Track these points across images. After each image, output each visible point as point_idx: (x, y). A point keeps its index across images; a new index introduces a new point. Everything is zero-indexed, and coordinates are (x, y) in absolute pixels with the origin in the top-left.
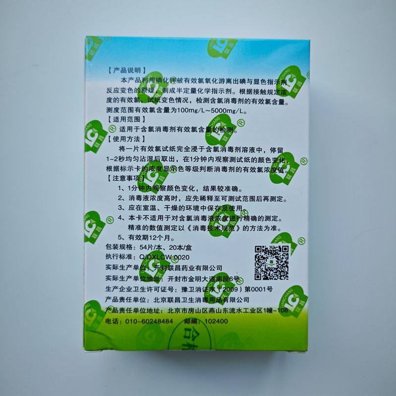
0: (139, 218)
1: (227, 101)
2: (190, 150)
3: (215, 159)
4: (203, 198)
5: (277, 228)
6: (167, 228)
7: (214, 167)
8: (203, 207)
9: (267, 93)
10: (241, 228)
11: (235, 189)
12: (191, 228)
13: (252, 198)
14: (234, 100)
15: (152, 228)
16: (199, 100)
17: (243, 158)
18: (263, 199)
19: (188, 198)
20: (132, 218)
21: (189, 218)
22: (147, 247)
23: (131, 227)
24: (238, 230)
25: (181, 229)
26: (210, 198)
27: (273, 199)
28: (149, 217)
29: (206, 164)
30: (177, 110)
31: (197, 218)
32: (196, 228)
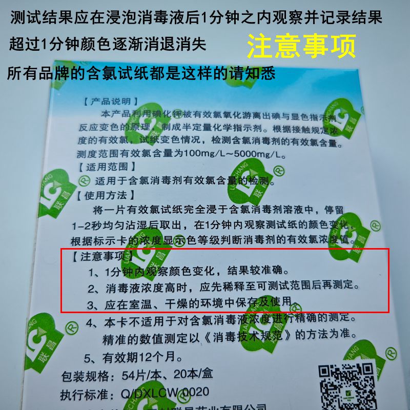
0: (122, 322)
1: (257, 140)
2: (205, 210)
3: (244, 225)
4: (228, 286)
5: (350, 334)
6: (170, 338)
7: (243, 237)
8: (229, 300)
9: (311, 131)
10: (293, 335)
11: (278, 270)
12: (211, 338)
13: (306, 284)
14: (266, 140)
15: (144, 339)
16: (215, 140)
17: (287, 222)
18: (322, 284)
19: (204, 287)
20: (110, 322)
21: (207, 321)
22: (135, 375)
23: (108, 340)
24: (287, 338)
25: (194, 339)
26: (240, 286)
27: (338, 284)
28: (140, 320)
29: (231, 232)
30: (184, 153)
31: (220, 320)
32: (219, 337)
